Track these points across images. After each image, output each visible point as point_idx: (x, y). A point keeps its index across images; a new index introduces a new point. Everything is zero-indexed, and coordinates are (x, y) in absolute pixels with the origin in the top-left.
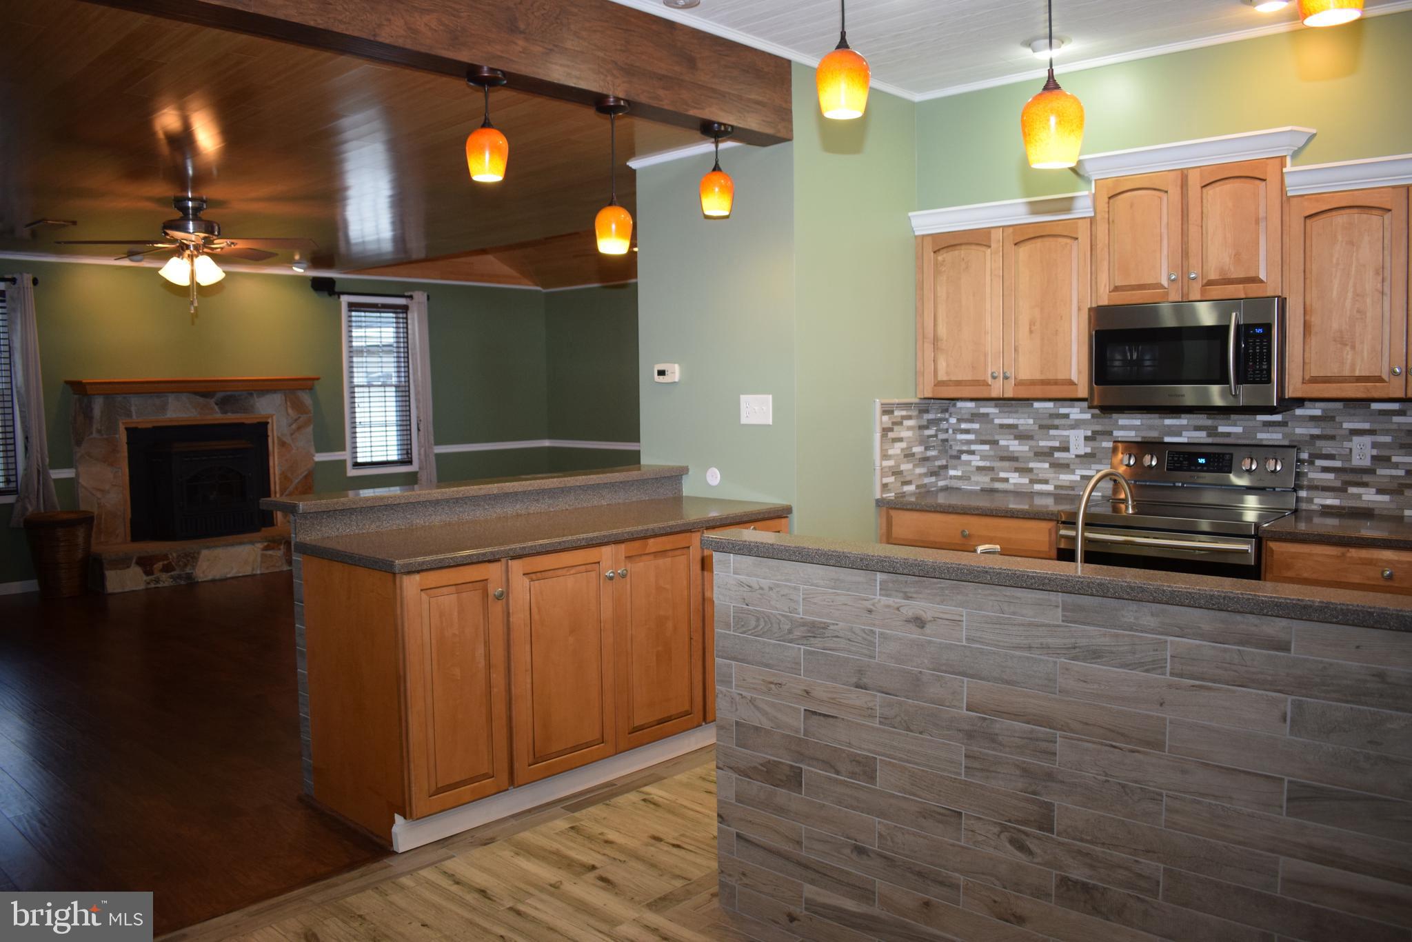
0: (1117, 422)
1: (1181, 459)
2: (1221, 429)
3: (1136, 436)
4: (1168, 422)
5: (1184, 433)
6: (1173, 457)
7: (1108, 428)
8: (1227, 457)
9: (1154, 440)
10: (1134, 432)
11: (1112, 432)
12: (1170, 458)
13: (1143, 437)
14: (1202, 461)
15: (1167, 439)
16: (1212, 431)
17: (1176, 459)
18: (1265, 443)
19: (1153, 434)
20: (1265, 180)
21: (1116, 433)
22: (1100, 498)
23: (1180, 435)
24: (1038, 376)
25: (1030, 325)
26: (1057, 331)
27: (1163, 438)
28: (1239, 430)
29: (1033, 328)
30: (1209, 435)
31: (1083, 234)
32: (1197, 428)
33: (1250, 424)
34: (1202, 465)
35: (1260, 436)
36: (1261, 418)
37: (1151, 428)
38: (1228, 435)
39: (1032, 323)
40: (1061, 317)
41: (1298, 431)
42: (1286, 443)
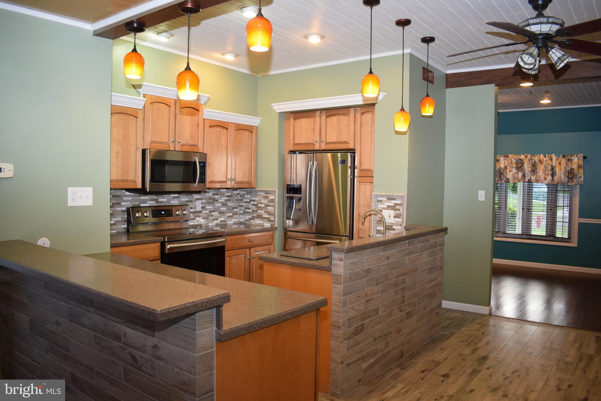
0: (123, 198)
1: (156, 212)
2: (160, 200)
3: (130, 205)
4: (142, 198)
5: (148, 202)
6: (154, 212)
7: (118, 202)
8: (171, 210)
9: (137, 206)
10: (129, 203)
11: (121, 203)
12: (153, 213)
13: (133, 205)
14: (163, 213)
15: (142, 205)
16: (157, 201)
17: (155, 212)
18: (174, 204)
19: (137, 203)
20: (198, 111)
21: (122, 204)
22: (116, 233)
23: (146, 203)
24: (120, 178)
25: (117, 154)
26: (129, 158)
27: (140, 205)
28: (165, 200)
29: (118, 155)
30: (156, 203)
31: (140, 116)
32: (152, 200)
33: (168, 197)
34: (163, 214)
35: (172, 202)
36: (172, 195)
37: (136, 201)
38: (162, 202)
39: (117, 153)
40: (130, 152)
41: (183, 199)
42: (179, 204)
